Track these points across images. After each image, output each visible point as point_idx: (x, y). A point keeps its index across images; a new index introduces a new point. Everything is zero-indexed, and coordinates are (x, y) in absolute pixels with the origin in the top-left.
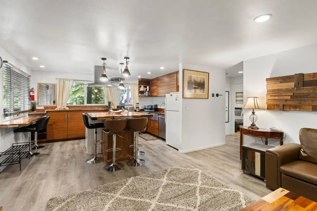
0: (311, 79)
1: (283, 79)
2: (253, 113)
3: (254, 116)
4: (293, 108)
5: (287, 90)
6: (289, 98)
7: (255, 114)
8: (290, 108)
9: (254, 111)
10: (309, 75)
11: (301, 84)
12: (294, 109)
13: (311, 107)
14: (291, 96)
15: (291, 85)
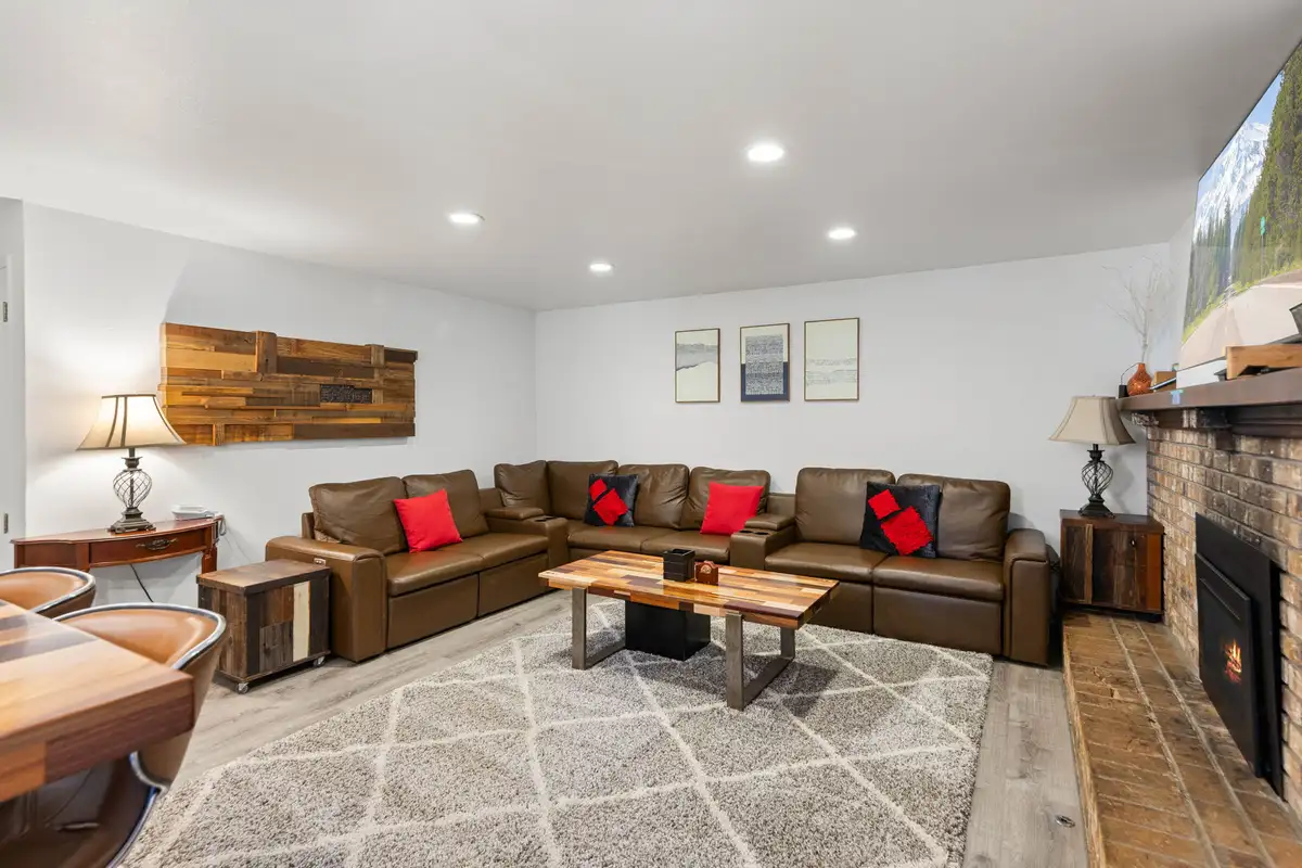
0: (294, 355)
1: (225, 338)
2: (132, 463)
3: (135, 476)
4: (251, 435)
5: (237, 378)
6: (241, 402)
7: (138, 467)
8: (244, 434)
9: (136, 456)
10: (288, 341)
11: (273, 363)
12: (254, 438)
13: (288, 430)
14: (248, 397)
15: (249, 363)
